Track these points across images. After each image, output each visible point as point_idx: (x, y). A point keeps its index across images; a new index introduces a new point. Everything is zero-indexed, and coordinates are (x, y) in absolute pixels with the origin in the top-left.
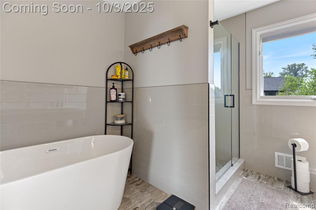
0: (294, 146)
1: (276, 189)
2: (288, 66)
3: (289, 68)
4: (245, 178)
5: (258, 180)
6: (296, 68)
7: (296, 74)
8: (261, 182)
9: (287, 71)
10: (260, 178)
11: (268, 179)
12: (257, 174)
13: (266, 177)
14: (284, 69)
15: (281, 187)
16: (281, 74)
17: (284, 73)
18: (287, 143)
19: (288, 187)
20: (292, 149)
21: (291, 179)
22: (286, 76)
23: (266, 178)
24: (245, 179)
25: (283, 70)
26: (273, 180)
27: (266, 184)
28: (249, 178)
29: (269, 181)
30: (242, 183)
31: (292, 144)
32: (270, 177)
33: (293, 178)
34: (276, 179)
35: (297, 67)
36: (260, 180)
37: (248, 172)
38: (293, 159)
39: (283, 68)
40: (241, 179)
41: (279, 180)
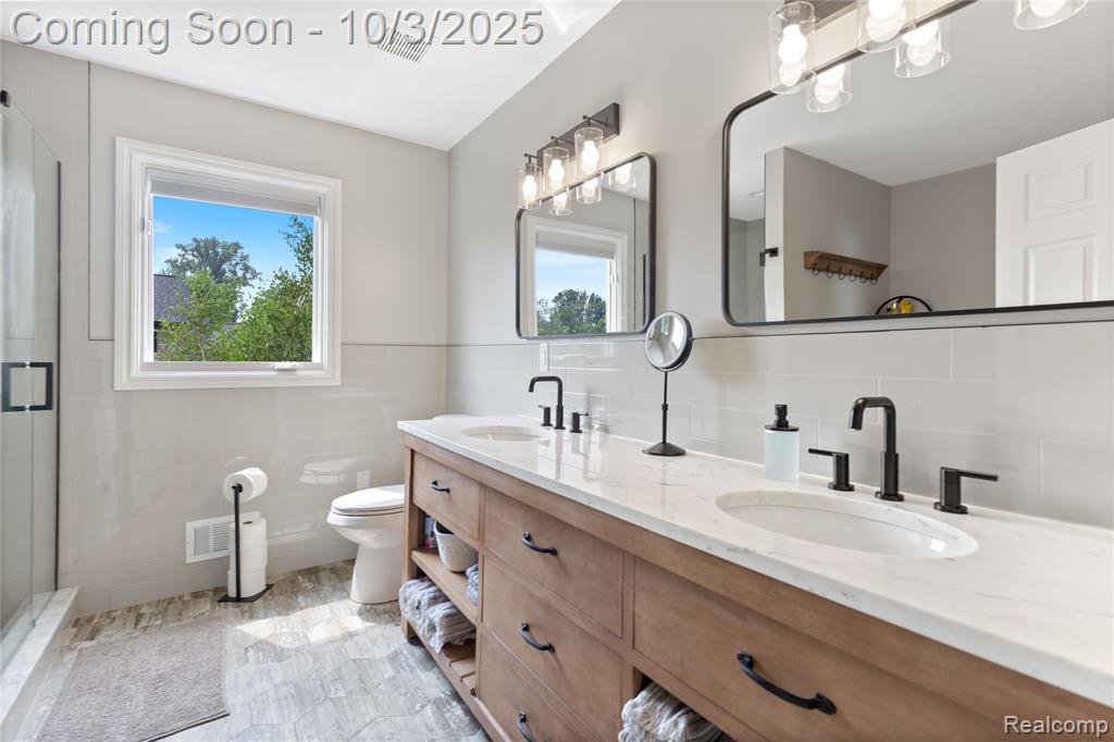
0: (238, 489)
1: (193, 620)
2: (196, 240)
3: (197, 249)
4: (88, 644)
5: (135, 628)
6: (217, 254)
7: (218, 273)
8: (145, 628)
9: (191, 258)
10: (139, 617)
11: (166, 608)
12: (129, 611)
13: (157, 606)
14: (184, 249)
15: (203, 611)
16: (173, 263)
17: (182, 263)
18: (222, 488)
19: (220, 601)
20: (232, 499)
21: (226, 576)
22: (188, 273)
23: (160, 608)
24: (87, 648)
25: (180, 251)
26: (180, 603)
27: (161, 625)
28: (101, 638)
29: (170, 611)
30: (77, 664)
31: (234, 487)
32: (171, 601)
33: (232, 573)
34: (187, 598)
35: (220, 250)
36: (143, 624)
37: (95, 621)
38: (233, 526)
39: (178, 246)
40: (70, 658)
41: (197, 595)
